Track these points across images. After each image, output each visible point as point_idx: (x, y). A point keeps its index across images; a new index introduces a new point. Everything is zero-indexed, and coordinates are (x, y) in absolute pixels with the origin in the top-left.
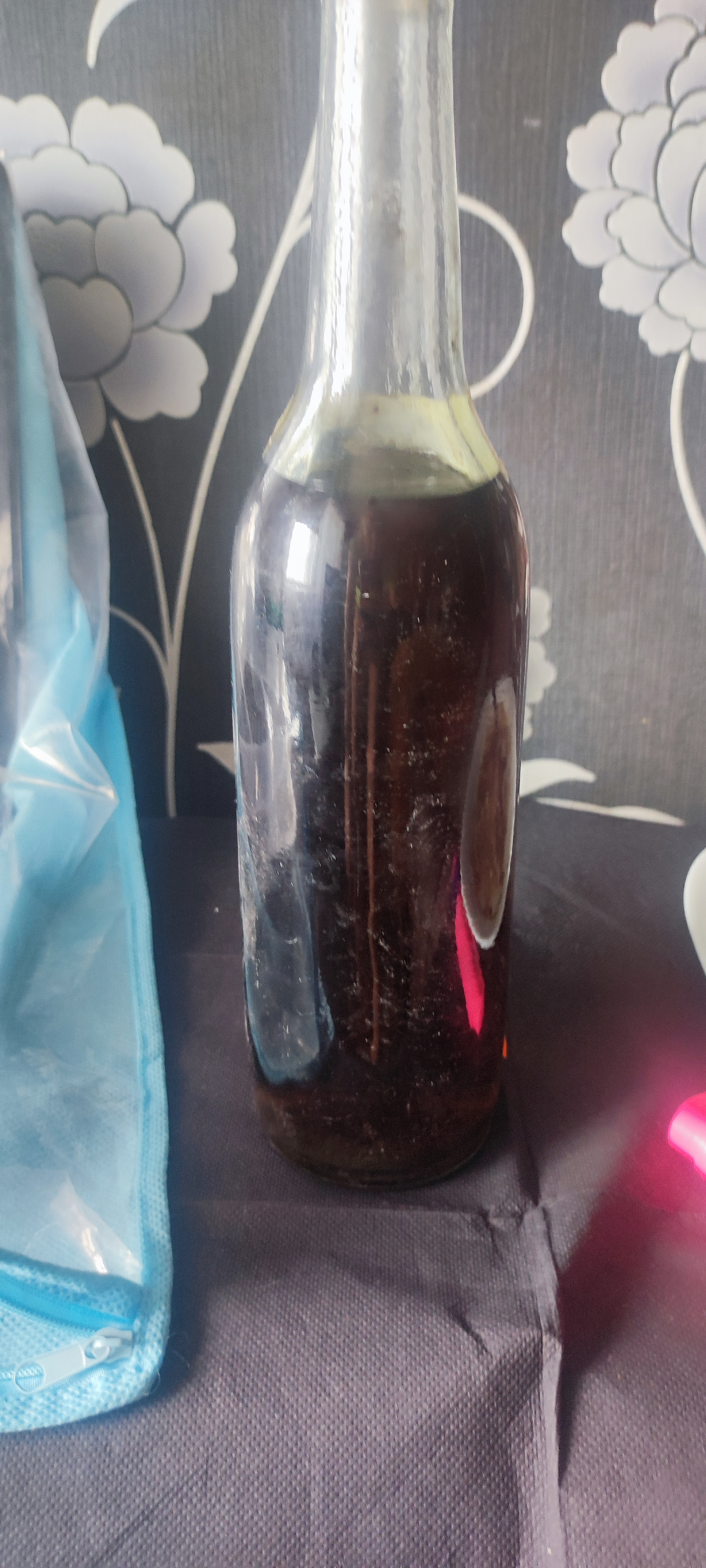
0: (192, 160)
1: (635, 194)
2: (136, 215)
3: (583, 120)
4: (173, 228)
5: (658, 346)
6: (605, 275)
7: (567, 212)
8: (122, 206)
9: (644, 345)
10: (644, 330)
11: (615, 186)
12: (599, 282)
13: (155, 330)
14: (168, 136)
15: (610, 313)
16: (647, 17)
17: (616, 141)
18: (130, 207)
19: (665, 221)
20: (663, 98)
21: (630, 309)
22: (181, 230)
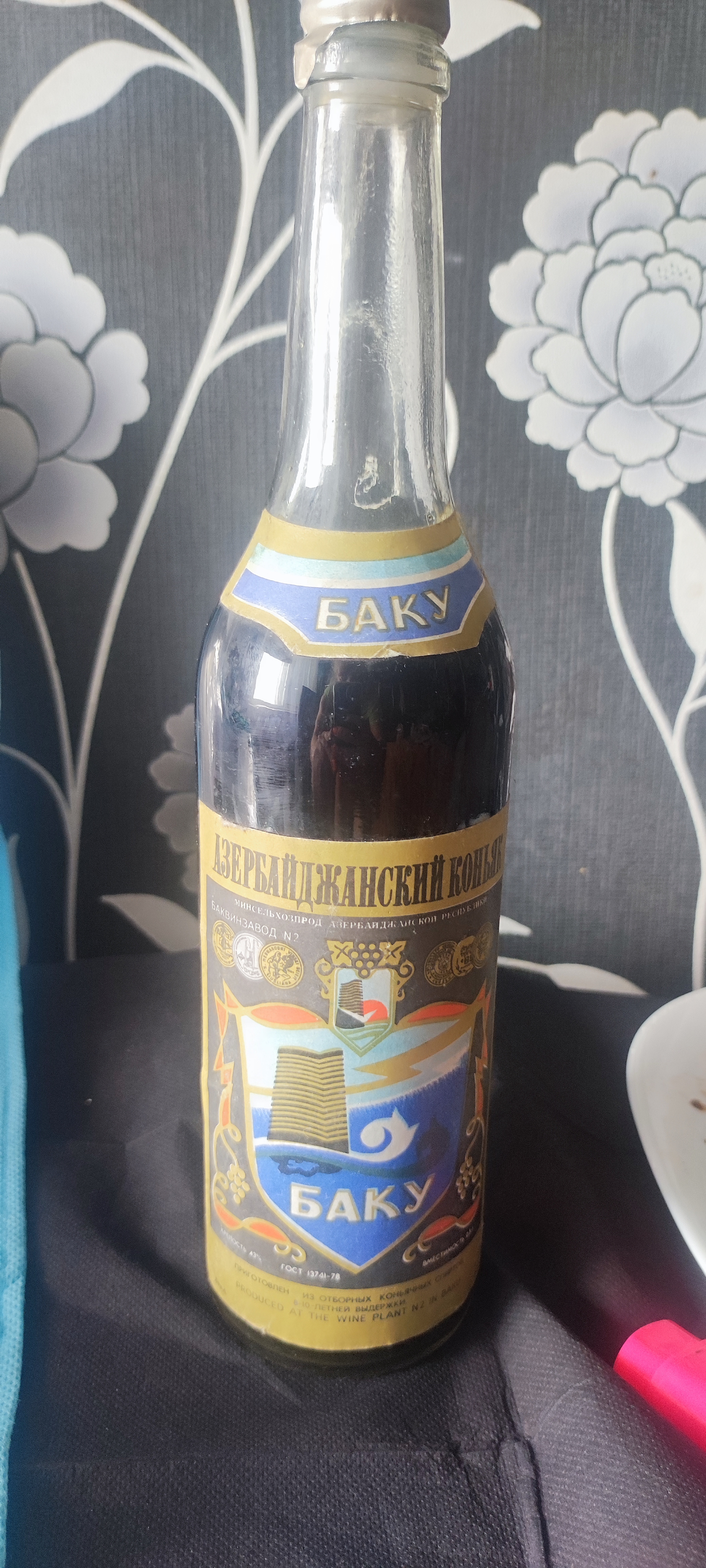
0: (103, 289)
1: (560, 330)
2: (43, 343)
3: (506, 257)
4: (82, 356)
5: (587, 481)
6: (532, 410)
7: (491, 347)
8: (29, 334)
9: (573, 480)
10: (573, 465)
11: (540, 322)
12: (526, 417)
13: (62, 460)
14: (79, 265)
15: (537, 447)
16: (568, 159)
17: (539, 279)
18: (38, 336)
19: (591, 359)
20: (586, 237)
21: (558, 443)
22: (91, 360)
